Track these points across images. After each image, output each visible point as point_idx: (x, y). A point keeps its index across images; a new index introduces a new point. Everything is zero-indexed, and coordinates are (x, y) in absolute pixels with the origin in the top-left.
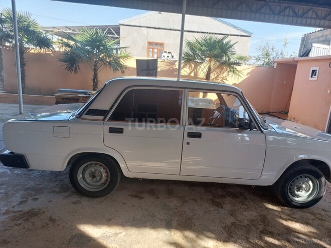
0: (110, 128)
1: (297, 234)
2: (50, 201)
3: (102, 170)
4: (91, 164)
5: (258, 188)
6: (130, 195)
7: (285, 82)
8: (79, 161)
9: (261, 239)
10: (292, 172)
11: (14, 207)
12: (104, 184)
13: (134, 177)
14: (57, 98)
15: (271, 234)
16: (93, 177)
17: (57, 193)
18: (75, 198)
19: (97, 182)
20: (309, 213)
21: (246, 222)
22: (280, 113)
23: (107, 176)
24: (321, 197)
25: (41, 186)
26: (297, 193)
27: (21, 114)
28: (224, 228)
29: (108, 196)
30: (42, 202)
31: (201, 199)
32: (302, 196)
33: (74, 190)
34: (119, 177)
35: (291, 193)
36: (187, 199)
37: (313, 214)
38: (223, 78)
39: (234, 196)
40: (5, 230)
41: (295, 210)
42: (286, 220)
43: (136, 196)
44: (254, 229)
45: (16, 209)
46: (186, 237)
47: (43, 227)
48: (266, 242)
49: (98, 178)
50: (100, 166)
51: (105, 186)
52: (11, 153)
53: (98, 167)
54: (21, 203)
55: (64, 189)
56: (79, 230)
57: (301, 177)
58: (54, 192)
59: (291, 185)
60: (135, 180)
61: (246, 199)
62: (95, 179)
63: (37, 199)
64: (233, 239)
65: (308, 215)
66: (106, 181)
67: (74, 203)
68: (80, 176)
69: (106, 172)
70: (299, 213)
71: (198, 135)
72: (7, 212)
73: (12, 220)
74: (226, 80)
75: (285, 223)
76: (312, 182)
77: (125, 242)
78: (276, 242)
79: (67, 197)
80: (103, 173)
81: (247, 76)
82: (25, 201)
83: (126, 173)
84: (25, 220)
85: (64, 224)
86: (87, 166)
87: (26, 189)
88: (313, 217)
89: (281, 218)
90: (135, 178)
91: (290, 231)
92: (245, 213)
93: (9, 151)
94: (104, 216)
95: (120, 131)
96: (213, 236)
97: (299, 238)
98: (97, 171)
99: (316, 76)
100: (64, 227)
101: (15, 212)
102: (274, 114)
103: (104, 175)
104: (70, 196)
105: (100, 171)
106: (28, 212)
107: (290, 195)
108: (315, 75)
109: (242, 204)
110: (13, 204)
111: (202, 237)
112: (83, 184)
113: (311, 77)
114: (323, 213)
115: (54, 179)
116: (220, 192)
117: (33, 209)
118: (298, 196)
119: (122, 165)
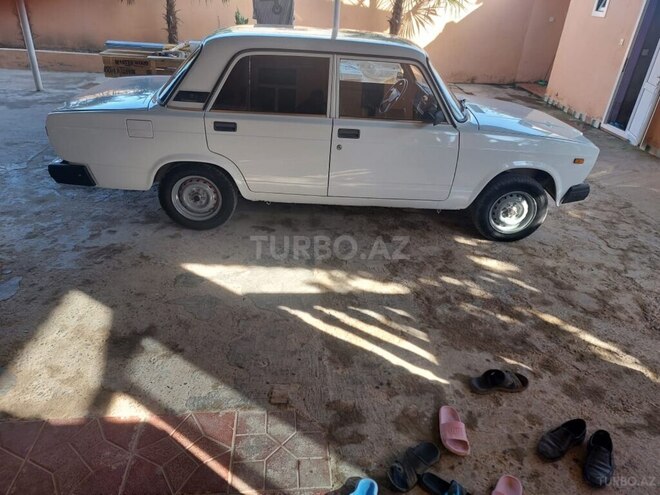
0: (215, 123)
1: (488, 273)
2: (135, 235)
3: (208, 189)
4: (191, 180)
5: (446, 213)
6: (254, 227)
7: (551, 19)
8: (172, 174)
9: (436, 278)
10: (496, 188)
11: (83, 242)
12: (214, 209)
13: (258, 199)
14: (106, 59)
15: (452, 273)
16: (196, 199)
17: (143, 223)
18: (171, 231)
19: (202, 206)
20: (517, 247)
21: (420, 259)
22: (536, 83)
23: (217, 199)
24: (539, 225)
25: (115, 214)
26: (502, 218)
27: (38, 90)
28: (388, 266)
29: (221, 227)
30: (122, 235)
31: (361, 231)
32: (510, 223)
33: (168, 219)
34: (236, 200)
35: (495, 220)
36: (339, 232)
37: (523, 248)
38: (428, 10)
39: (412, 227)
40: (83, 269)
41: (498, 244)
42: (479, 256)
43: (263, 229)
44: (430, 266)
45: (89, 244)
46: (332, 278)
47: (135, 265)
48: (442, 282)
49: (204, 202)
50: (205, 182)
51: (216, 212)
52: (64, 162)
53: (201, 185)
54: (92, 237)
55: (151, 219)
56: (185, 270)
57: (511, 196)
58: (138, 222)
59: (495, 208)
60: (260, 205)
61: (428, 230)
62: (198, 203)
63: (115, 232)
64: (397, 278)
65: (516, 249)
66: (216, 205)
67: (172, 237)
68: (175, 198)
69: (215, 192)
70: (502, 247)
71: (355, 134)
72: (76, 249)
73: (89, 258)
74: (436, 14)
75: (477, 260)
76: (528, 203)
77: (249, 281)
78: (456, 282)
79: (158, 229)
80: (210, 193)
81: (477, 6)
82: (99, 235)
83: (246, 194)
84: (107, 258)
85: (163, 262)
86: (184, 183)
87: (94, 217)
88: (521, 252)
89: (474, 255)
90: (260, 201)
91: (479, 268)
92: (421, 248)
93: (61, 161)
94: (218, 253)
95: (232, 127)
96: (371, 276)
97: (490, 277)
98: (201, 192)
99: (604, 9)
100: (163, 265)
101: (88, 248)
102: (523, 86)
103: (213, 197)
104: (163, 227)
105: (205, 191)
106: (107, 248)
107: (493, 222)
108: (604, 6)
109: (422, 237)
110: (82, 239)
111: (354, 277)
112: (181, 210)
113: (597, 9)
114: (538, 247)
115: (134, 205)
116: (391, 221)
117: (113, 244)
118: (504, 224)
119: (239, 182)
